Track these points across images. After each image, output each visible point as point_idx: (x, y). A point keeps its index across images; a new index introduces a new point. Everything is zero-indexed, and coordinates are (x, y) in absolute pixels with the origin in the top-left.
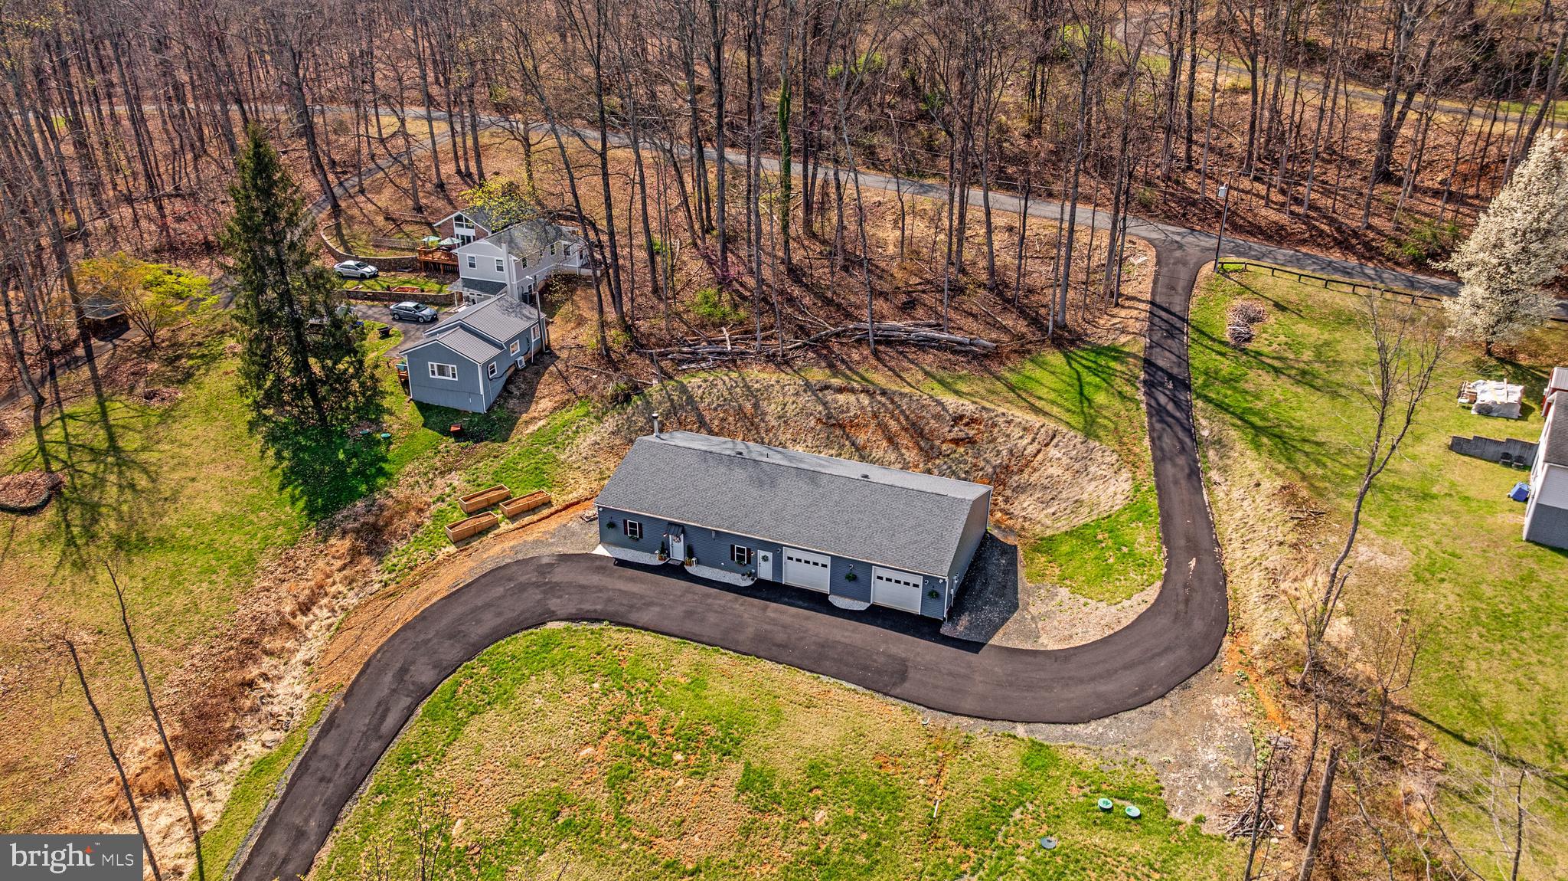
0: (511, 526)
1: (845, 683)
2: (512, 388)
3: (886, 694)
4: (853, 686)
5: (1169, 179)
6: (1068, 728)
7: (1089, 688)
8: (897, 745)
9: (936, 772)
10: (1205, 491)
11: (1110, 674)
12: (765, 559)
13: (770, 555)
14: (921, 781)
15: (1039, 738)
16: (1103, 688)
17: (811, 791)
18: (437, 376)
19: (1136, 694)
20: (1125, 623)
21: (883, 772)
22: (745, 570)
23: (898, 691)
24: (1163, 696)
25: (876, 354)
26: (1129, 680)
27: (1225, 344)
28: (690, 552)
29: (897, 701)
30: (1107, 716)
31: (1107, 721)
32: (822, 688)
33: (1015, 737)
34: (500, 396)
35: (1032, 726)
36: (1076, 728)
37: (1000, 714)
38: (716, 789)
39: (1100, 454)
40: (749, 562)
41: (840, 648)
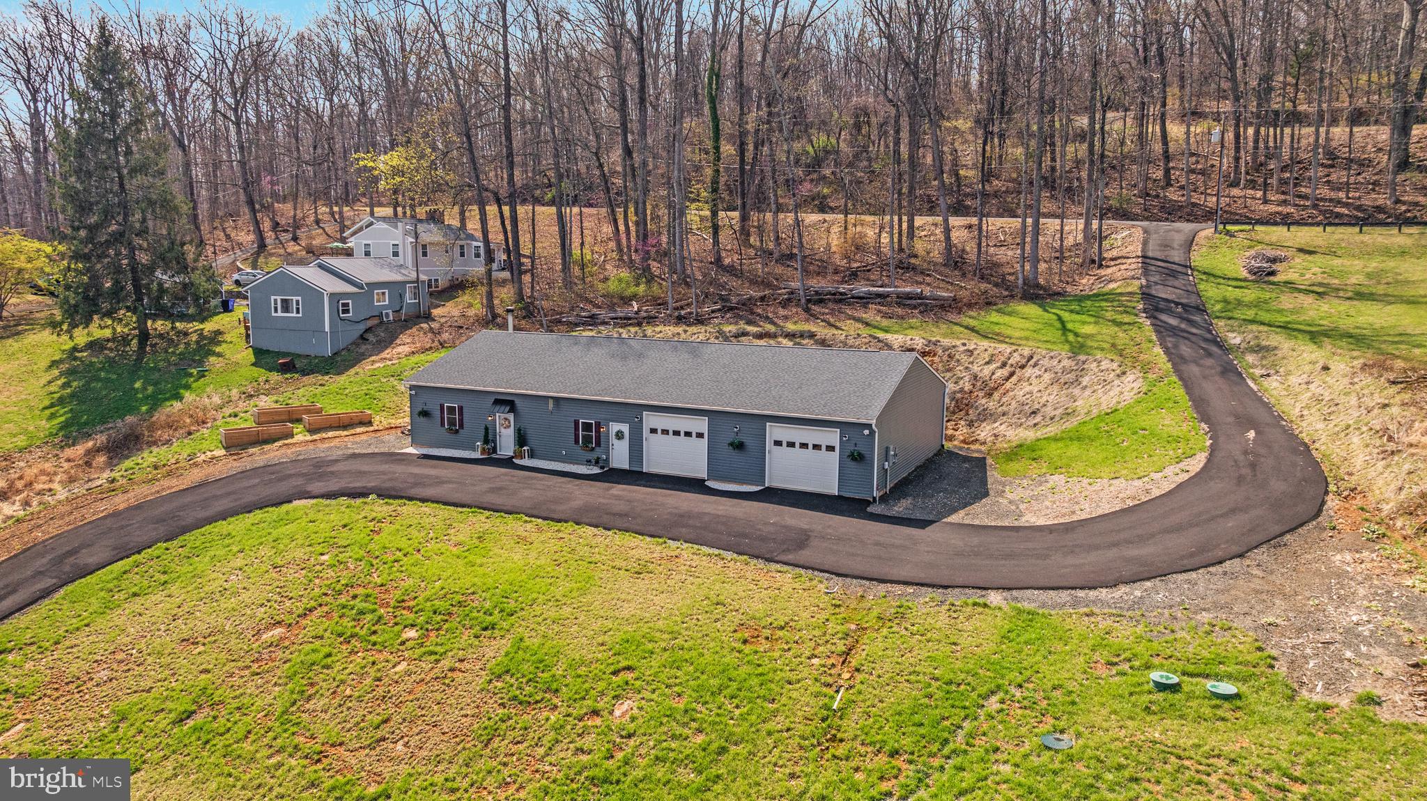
0: (309, 438)
1: (705, 549)
2: (368, 336)
3: (769, 560)
4: (717, 552)
5: (1148, 195)
6: (1081, 594)
7: (1112, 553)
8: (776, 615)
9: (841, 647)
10: (1250, 382)
11: (1142, 539)
12: (620, 435)
13: (625, 428)
14: (815, 661)
15: (1026, 605)
16: (1133, 552)
17: (615, 673)
18: (280, 314)
19: (1192, 555)
20: (1156, 493)
21: (748, 649)
22: (593, 456)
23: (790, 557)
24: (1241, 556)
25: (807, 310)
26: (1180, 543)
27: (1245, 280)
28: (521, 440)
29: (785, 568)
30: (1148, 579)
31: (1148, 584)
32: (666, 552)
33: (985, 605)
34: (353, 343)
35: (1015, 593)
36: (1092, 594)
37: (960, 581)
38: (455, 675)
39: (1095, 364)
40: (598, 444)
41: (706, 519)
